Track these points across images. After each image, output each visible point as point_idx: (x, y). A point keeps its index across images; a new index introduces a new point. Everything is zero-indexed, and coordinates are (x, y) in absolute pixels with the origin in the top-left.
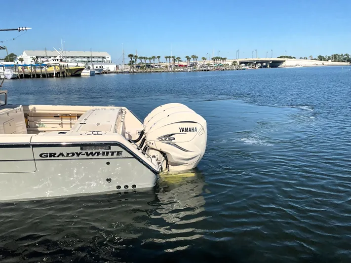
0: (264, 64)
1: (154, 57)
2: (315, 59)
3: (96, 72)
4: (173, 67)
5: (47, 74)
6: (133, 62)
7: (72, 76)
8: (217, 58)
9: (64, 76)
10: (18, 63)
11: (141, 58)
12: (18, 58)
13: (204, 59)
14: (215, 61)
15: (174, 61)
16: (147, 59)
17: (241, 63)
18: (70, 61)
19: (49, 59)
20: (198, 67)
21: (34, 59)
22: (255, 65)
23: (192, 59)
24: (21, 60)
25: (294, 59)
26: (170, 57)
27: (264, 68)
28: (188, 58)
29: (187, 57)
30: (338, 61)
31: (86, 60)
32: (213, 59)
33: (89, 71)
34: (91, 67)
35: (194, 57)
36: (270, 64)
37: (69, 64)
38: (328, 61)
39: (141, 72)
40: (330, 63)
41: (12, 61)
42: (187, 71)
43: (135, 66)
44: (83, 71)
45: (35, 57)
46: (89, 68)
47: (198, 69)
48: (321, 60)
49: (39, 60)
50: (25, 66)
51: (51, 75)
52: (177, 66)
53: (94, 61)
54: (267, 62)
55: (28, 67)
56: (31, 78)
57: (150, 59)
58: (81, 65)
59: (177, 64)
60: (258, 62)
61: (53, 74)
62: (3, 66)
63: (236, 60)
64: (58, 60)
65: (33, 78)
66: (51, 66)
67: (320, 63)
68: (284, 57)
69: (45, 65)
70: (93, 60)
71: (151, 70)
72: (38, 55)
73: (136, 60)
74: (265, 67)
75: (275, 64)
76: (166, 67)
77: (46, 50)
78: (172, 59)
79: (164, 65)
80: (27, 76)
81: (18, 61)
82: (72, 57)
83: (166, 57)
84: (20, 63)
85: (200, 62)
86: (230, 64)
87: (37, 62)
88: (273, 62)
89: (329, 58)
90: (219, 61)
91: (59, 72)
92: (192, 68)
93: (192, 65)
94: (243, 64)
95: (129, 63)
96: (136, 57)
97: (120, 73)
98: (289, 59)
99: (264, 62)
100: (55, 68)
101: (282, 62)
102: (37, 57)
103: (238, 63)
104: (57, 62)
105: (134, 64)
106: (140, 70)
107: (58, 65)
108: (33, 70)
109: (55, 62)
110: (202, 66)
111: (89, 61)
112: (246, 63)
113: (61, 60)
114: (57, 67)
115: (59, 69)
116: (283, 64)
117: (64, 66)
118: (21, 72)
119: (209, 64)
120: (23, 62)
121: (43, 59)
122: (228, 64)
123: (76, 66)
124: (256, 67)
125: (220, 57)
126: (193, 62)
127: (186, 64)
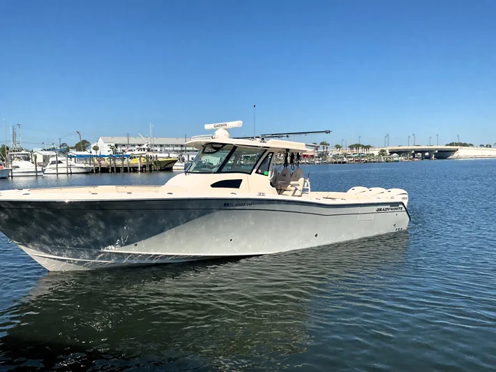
0: (427, 154)
5: (130, 168)
7: (161, 170)
8: (357, 146)
9: (151, 171)
10: (91, 152)
12: (93, 146)
13: (338, 147)
14: (355, 150)
17: (392, 153)
18: (159, 150)
19: (133, 148)
20: (330, 158)
21: (112, 148)
22: (414, 155)
23: (321, 147)
24: (96, 148)
25: (471, 148)
27: (427, 160)
31: (179, 149)
32: (351, 147)
33: (183, 164)
34: (186, 159)
35: (324, 144)
36: (435, 154)
37: (159, 155)
41: (84, 150)
42: (314, 164)
44: (176, 164)
45: (113, 145)
46: (183, 160)
47: (329, 160)
49: (119, 150)
50: (101, 157)
51: (134, 170)
53: (189, 151)
54: (430, 151)
55: (106, 158)
56: (108, 172)
58: (174, 156)
60: (416, 152)
61: (138, 167)
62: (74, 157)
63: (385, 149)
64: (144, 149)
66: (135, 157)
68: (457, 145)
69: (128, 156)
70: (188, 148)
72: (117, 143)
74: (429, 158)
75: (443, 154)
77: (128, 136)
80: (104, 170)
81: (92, 150)
82: (161, 146)
84: (94, 153)
85: (333, 152)
86: (376, 153)
87: (115, 152)
88: (441, 151)
90: (360, 151)
91: (145, 165)
92: (321, 159)
93: (322, 155)
94: (395, 155)
98: (463, 147)
99: (426, 151)
100: (140, 159)
101: (454, 151)
102: (116, 145)
103: (388, 152)
104: (143, 152)
107: (145, 155)
108: (112, 162)
109: (140, 152)
110: (335, 157)
111: (183, 151)
112: (399, 153)
113: (149, 150)
114: (142, 159)
115: (145, 161)
116: (456, 155)
117: (151, 158)
118: (97, 164)
119: (345, 155)
120: (98, 151)
121: (124, 148)
122: (373, 154)
123: (167, 158)
124: (414, 157)
125: (362, 144)
126: (322, 150)
127: (312, 154)
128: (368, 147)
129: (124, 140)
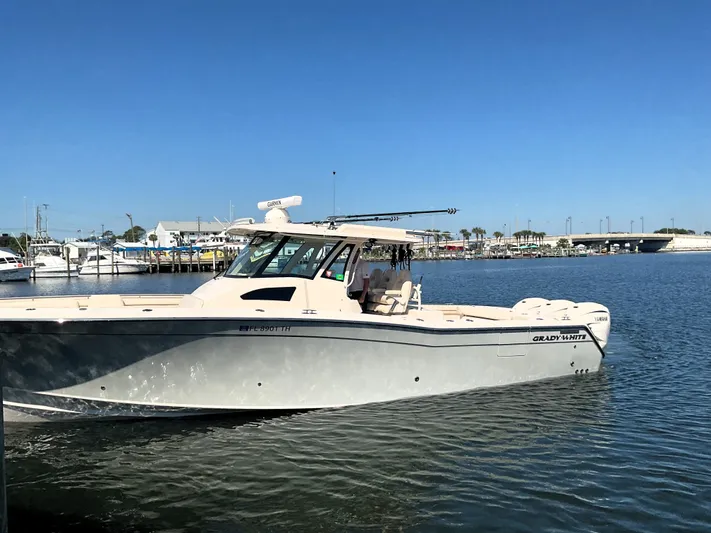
4: (435, 250)
5: (201, 266)
8: (526, 234)
10: (146, 244)
12: (149, 234)
13: (498, 235)
14: (522, 240)
15: (438, 238)
17: (576, 243)
18: (242, 240)
19: (206, 238)
20: (486, 251)
21: (176, 237)
22: (608, 246)
23: (474, 235)
24: (153, 238)
25: (691, 236)
27: (627, 254)
28: (466, 234)
29: (464, 232)
32: (517, 235)
35: (478, 231)
36: (640, 245)
37: (241, 247)
39: (372, 261)
41: (137, 241)
42: (463, 259)
45: (178, 233)
47: (485, 254)
49: (186, 240)
50: (160, 250)
51: (207, 268)
52: (443, 249)
54: (633, 241)
55: (167, 252)
56: (170, 272)
59: (442, 244)
60: (613, 241)
61: (212, 265)
62: (122, 250)
63: (566, 238)
64: (221, 239)
66: (208, 251)
68: (670, 231)
69: (198, 249)
72: (183, 230)
74: (630, 250)
75: (650, 246)
76: (422, 250)
77: (199, 220)
79: (418, 248)
80: (165, 269)
81: (148, 240)
84: (150, 244)
85: (491, 242)
86: (554, 244)
87: (180, 243)
88: (647, 241)
90: (531, 240)
91: (223, 262)
92: (473, 252)
93: (474, 247)
94: (582, 246)
98: (679, 235)
99: (626, 241)
100: (215, 254)
101: (666, 241)
102: (182, 234)
103: (570, 242)
104: (219, 243)
106: (370, 258)
107: (222, 248)
108: (176, 258)
109: (216, 243)
110: (494, 249)
112: (588, 243)
113: (228, 240)
114: (218, 252)
115: (223, 256)
116: (669, 246)
117: (231, 251)
118: (154, 261)
119: (509, 246)
120: (157, 242)
121: (192, 238)
122: (550, 246)
124: (609, 250)
125: (532, 231)
126: (475, 240)
127: (461, 245)
128: (541, 235)
129: (192, 226)
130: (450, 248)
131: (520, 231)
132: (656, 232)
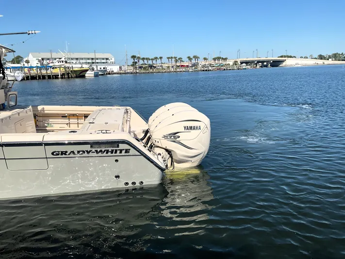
1: (156, 58)
2: (315, 58)
3: (100, 73)
4: (175, 67)
5: (53, 76)
6: (136, 63)
7: (76, 77)
8: (219, 58)
9: (69, 77)
10: (24, 65)
11: (143, 59)
12: (25, 60)
13: (205, 59)
14: (217, 61)
15: (176, 61)
16: (149, 60)
17: (242, 63)
18: (74, 63)
19: (54, 61)
20: (200, 68)
21: (39, 61)
22: (256, 64)
23: (194, 59)
24: (27, 62)
25: (294, 59)
26: (172, 58)
27: (265, 68)
28: (190, 59)
29: (189, 57)
30: (339, 60)
31: (90, 61)
32: (215, 59)
33: (93, 72)
34: (96, 69)
35: (195, 57)
36: (271, 63)
37: (74, 66)
38: (328, 60)
39: (144, 73)
40: (330, 61)
41: (19, 63)
42: (189, 71)
43: (137, 67)
44: (88, 72)
45: (40, 59)
46: (93, 70)
47: (199, 69)
48: (322, 59)
49: (45, 62)
50: (31, 68)
51: (56, 77)
52: (178, 66)
53: (98, 63)
54: (268, 62)
55: (34, 69)
56: (37, 79)
57: (152, 59)
58: (86, 67)
59: (178, 64)
60: (259, 62)
61: (58, 75)
62: (9, 68)
63: (237, 60)
64: (62, 61)
65: (39, 79)
66: (56, 68)
67: (320, 62)
68: (285, 57)
69: (51, 67)
70: (97, 61)
71: (153, 70)
72: (43, 57)
73: (138, 61)
74: (266, 66)
75: (276, 64)
76: (168, 67)
77: (51, 52)
78: (173, 59)
79: (166, 66)
80: (33, 78)
81: (24, 63)
82: (77, 59)
83: (168, 58)
84: (26, 65)
85: (202, 63)
86: (231, 63)
87: (42, 64)
88: (274, 62)
89: (330, 57)
90: (221, 62)
91: (64, 74)
92: (193, 68)
93: (194, 65)
94: (244, 64)
95: (132, 64)
96: (139, 58)
97: (123, 73)
98: (289, 58)
99: (265, 62)
100: (60, 70)
101: (283, 61)
102: (43, 59)
103: (239, 62)
104: (62, 64)
105: (137, 64)
106: (143, 71)
107: (63, 66)
108: (39, 72)
109: (60, 64)
110: (204, 66)
111: (93, 63)
112: (247, 63)
113: (66, 62)
114: (62, 69)
115: (64, 70)
116: (284, 64)
117: (68, 68)
118: (28, 74)
119: (210, 64)
120: (29, 64)
121: (48, 61)
122: (229, 64)
123: (80, 68)
124: (256, 66)
125: (221, 57)
126: (194, 62)
127: (187, 64)
129: (48, 55)
130: (182, 66)
131: (215, 57)
132: (279, 57)
